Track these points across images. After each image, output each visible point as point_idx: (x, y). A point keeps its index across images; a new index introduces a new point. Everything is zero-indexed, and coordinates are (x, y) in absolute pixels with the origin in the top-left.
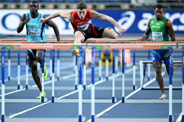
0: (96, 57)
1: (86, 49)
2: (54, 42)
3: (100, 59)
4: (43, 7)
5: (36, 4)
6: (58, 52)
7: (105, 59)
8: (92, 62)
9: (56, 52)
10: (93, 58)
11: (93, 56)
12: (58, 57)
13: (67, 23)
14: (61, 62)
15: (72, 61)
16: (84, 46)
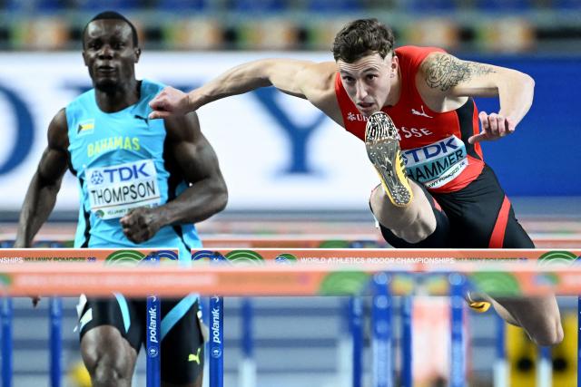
0: (478, 343)
1: (414, 294)
2: (217, 255)
3: (501, 353)
4: (155, 38)
5: (117, 28)
6: (247, 312)
7: (534, 356)
8: (452, 374)
9: (232, 312)
10: (457, 349)
11: (456, 337)
12: (247, 345)
13: (299, 137)
14: (261, 372)
15: (332, 370)
16: (406, 274)
